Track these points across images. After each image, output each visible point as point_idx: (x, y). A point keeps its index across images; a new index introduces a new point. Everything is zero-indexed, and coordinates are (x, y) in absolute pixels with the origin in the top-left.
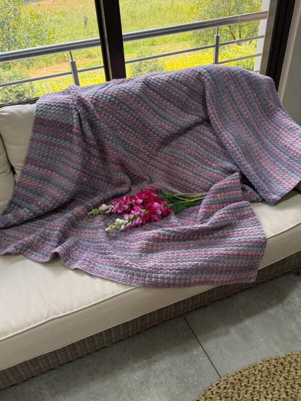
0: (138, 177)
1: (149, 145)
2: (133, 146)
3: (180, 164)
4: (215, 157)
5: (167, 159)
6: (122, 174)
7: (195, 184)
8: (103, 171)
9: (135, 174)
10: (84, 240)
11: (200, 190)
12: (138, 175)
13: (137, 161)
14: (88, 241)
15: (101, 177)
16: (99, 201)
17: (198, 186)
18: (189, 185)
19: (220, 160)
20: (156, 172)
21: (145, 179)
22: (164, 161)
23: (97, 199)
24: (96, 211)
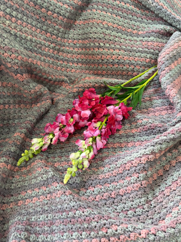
0: (55, 82)
1: (51, 33)
2: (31, 40)
3: (102, 44)
4: (138, 23)
5: (78, 45)
6: (34, 85)
7: (132, 64)
8: (5, 90)
9: (50, 78)
10: (36, 212)
11: (141, 69)
12: (54, 78)
13: (44, 60)
14: (44, 211)
15: (6, 100)
16: (23, 136)
17: (137, 64)
18: (125, 67)
19: (144, 25)
20: (71, 67)
21: (63, 81)
22: (76, 50)
23: (18, 135)
24: (28, 154)
